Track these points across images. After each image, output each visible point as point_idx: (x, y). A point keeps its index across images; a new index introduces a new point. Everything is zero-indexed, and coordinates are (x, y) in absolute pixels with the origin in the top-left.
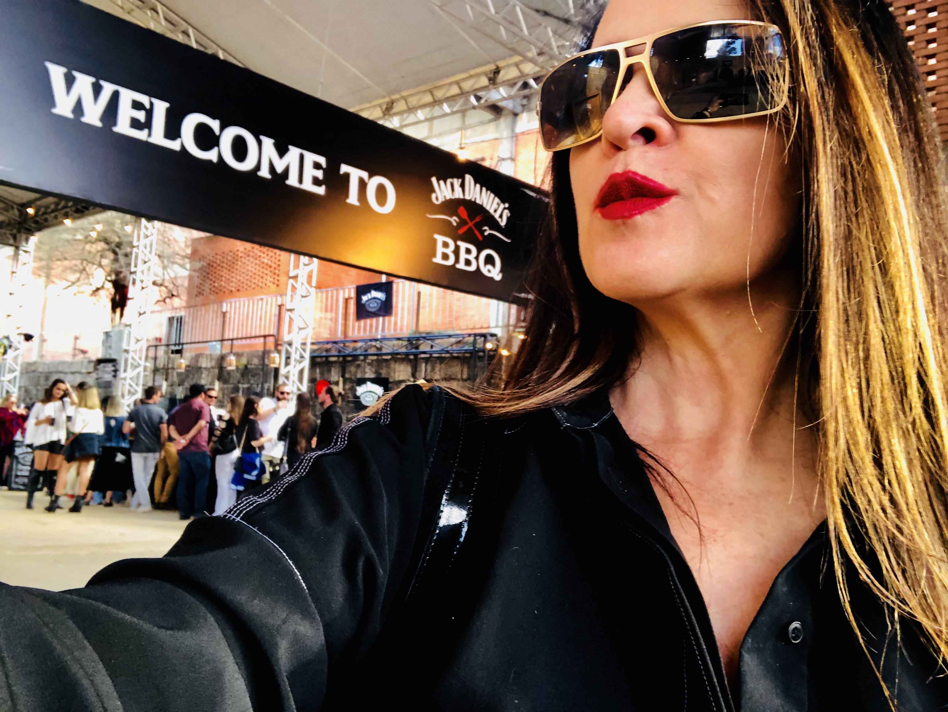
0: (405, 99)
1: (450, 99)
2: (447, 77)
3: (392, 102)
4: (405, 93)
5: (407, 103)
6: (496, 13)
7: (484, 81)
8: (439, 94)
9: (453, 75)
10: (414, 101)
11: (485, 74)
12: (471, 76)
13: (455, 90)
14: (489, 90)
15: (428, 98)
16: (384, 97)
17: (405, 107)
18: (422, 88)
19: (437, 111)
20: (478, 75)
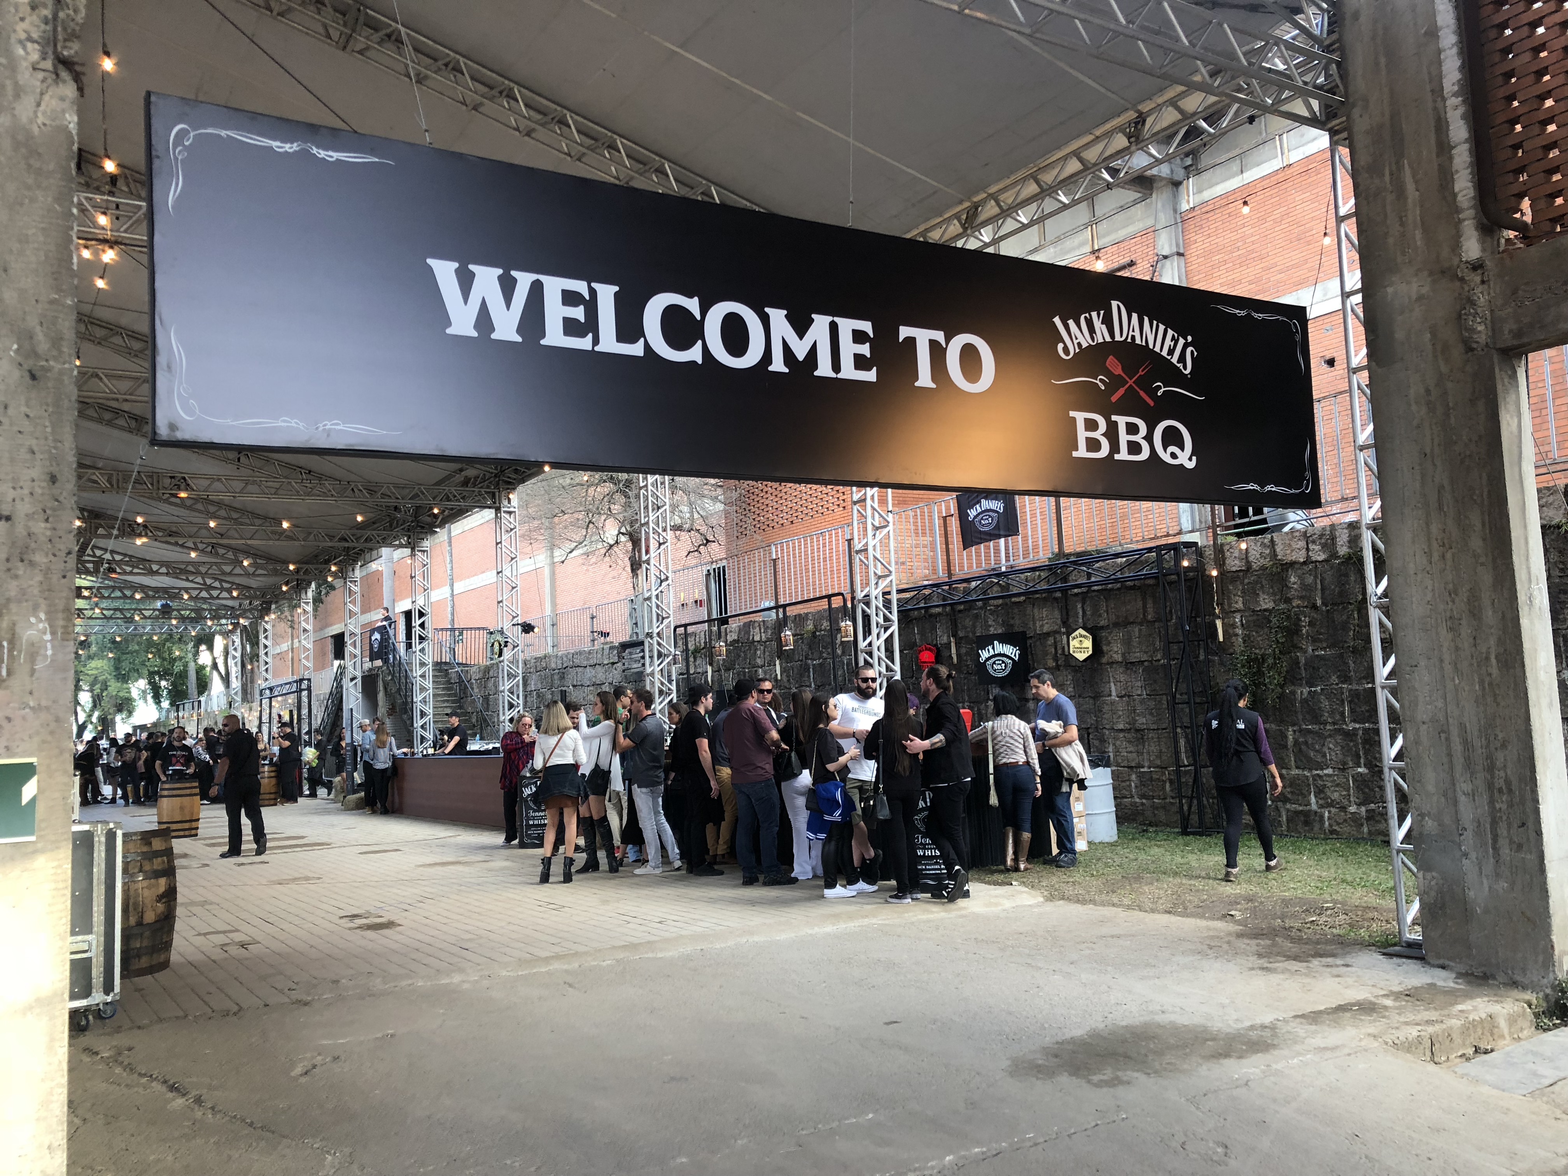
0: (994, 197)
1: (1068, 183)
2: (1059, 148)
3: (976, 207)
4: (993, 189)
5: (998, 204)
6: (1128, 22)
7: (1121, 141)
8: (1048, 178)
9: (1066, 143)
10: (1008, 198)
11: (1120, 129)
12: (1097, 137)
13: (1074, 166)
14: (1131, 154)
15: (1032, 188)
16: (961, 202)
17: (997, 210)
18: (1020, 174)
19: (1049, 205)
20: (1109, 134)
